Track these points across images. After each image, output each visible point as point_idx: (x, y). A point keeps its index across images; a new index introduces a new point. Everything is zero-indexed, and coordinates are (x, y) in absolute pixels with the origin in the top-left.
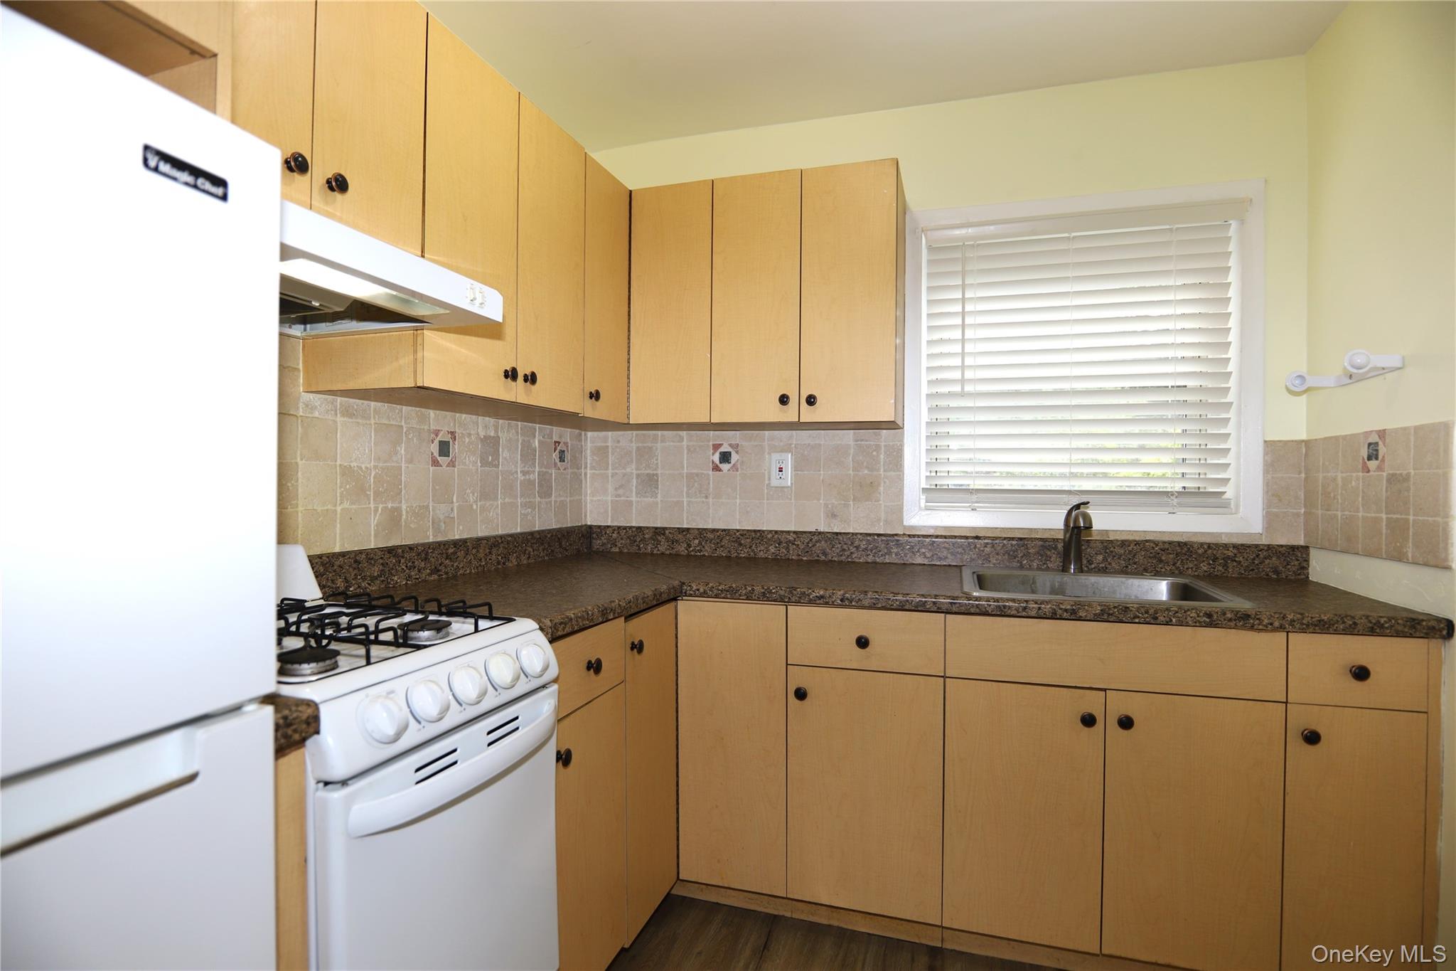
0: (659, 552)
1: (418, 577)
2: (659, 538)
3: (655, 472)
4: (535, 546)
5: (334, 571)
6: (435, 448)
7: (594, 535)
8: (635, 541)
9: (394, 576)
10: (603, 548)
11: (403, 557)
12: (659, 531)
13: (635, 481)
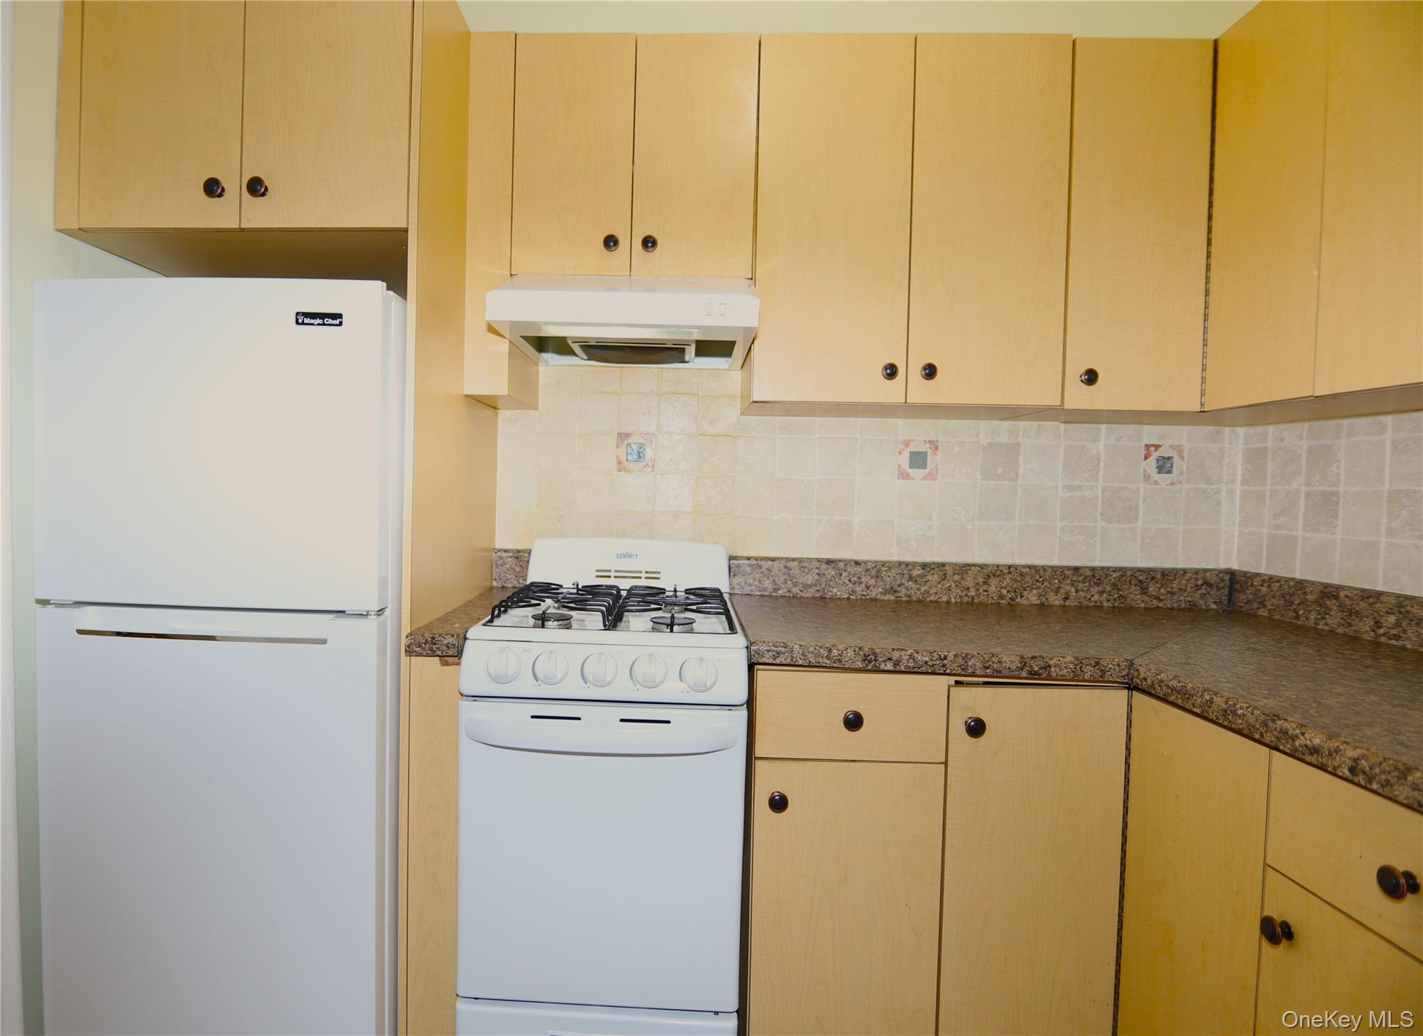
0: (1326, 628)
1: (865, 593)
2: (1329, 603)
3: (1334, 489)
4: (1081, 586)
5: (762, 573)
6: (905, 460)
7: (1237, 586)
8: (1292, 603)
9: (833, 588)
10: (1248, 607)
11: (845, 570)
12: (1329, 593)
13: (1302, 503)
